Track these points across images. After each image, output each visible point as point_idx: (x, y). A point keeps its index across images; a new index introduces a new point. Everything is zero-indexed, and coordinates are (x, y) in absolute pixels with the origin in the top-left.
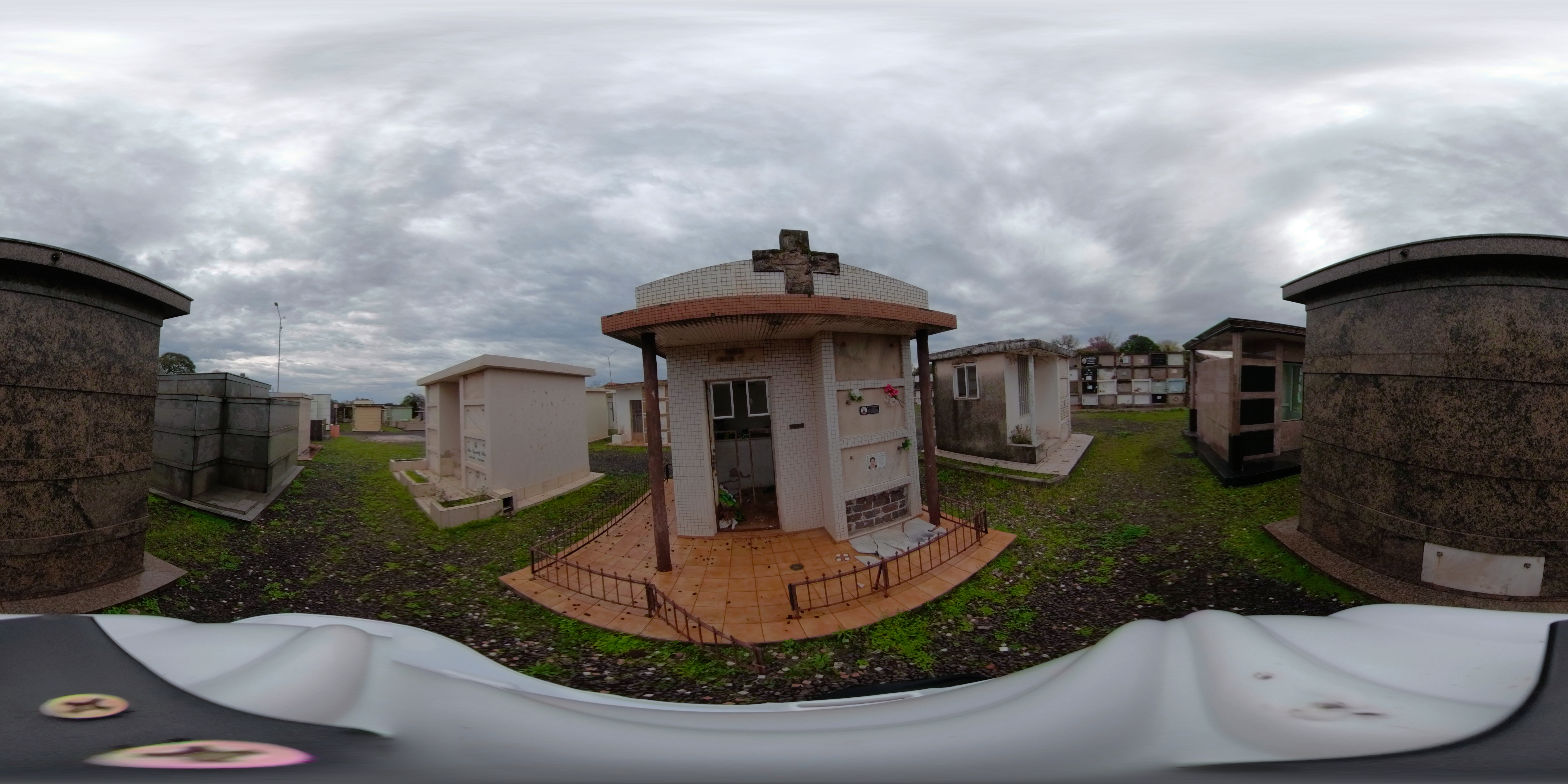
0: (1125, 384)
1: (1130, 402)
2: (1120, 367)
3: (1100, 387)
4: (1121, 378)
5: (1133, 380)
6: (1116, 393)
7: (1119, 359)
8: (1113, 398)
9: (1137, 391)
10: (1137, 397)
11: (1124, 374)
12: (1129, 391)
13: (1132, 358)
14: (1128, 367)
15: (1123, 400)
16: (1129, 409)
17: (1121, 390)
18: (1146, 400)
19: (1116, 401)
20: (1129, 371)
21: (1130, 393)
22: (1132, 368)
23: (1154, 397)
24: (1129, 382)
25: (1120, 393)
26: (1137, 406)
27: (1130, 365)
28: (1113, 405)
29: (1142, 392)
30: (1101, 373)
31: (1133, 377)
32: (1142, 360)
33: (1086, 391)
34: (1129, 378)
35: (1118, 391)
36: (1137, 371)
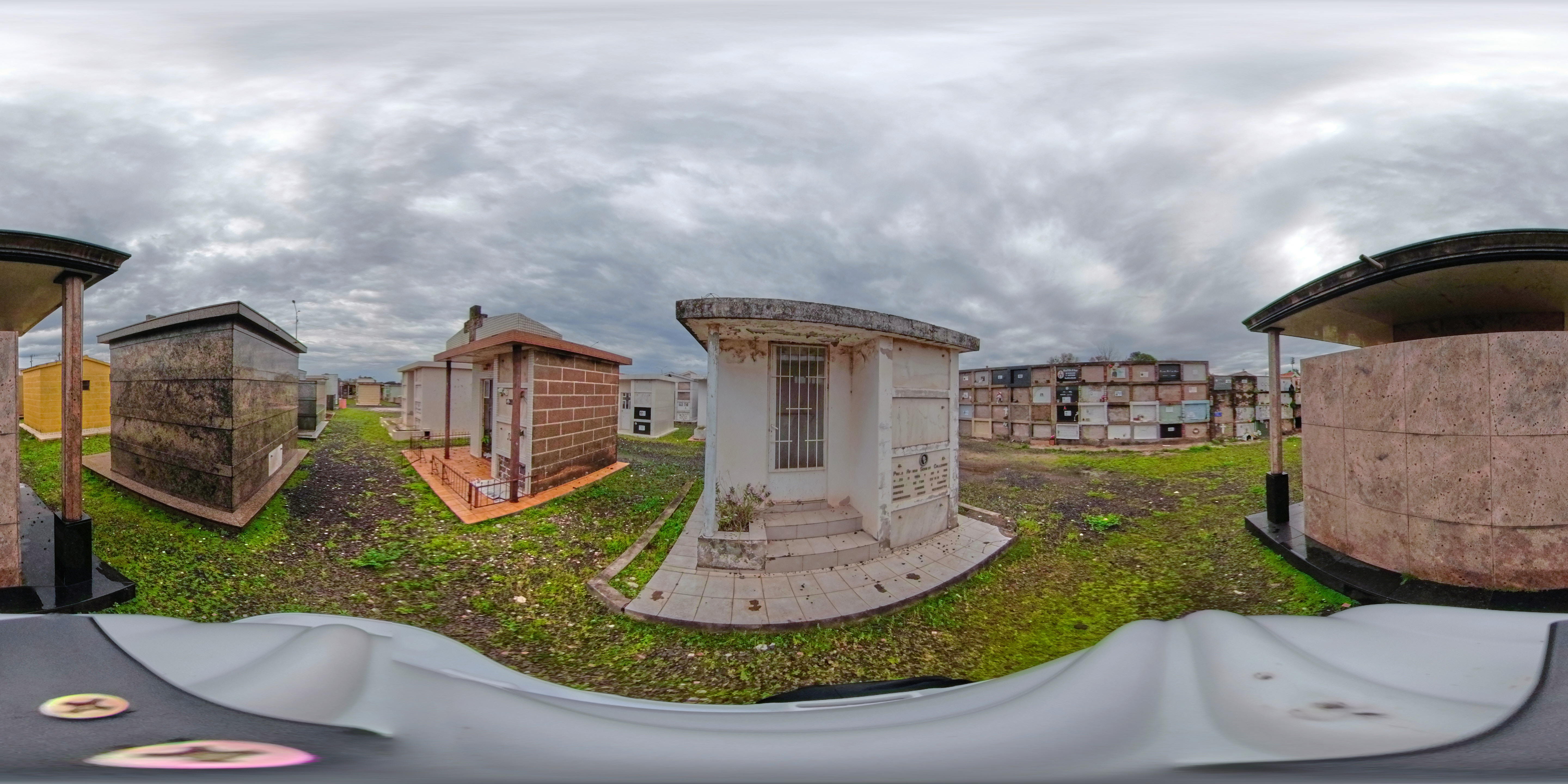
0: (1120, 409)
1: (1128, 437)
2: (1112, 384)
3: (1083, 413)
4: (1113, 400)
5: (1132, 403)
6: (1107, 423)
7: (1110, 371)
8: (1102, 430)
9: (1137, 419)
10: (1136, 429)
11: (1119, 394)
12: (1126, 419)
13: (1131, 370)
14: (1124, 384)
15: (1115, 433)
16: (1125, 448)
17: (1114, 418)
18: (1152, 434)
19: (1107, 434)
20: (1126, 389)
21: (1127, 423)
22: (1131, 385)
23: (1164, 431)
24: (1125, 406)
25: (1112, 423)
26: (1138, 443)
27: (1127, 380)
28: (1101, 441)
29: (1145, 421)
30: (1084, 391)
31: (1131, 399)
32: (1146, 374)
33: (1062, 418)
34: (1126, 400)
35: (1109, 420)
36: (1137, 390)
